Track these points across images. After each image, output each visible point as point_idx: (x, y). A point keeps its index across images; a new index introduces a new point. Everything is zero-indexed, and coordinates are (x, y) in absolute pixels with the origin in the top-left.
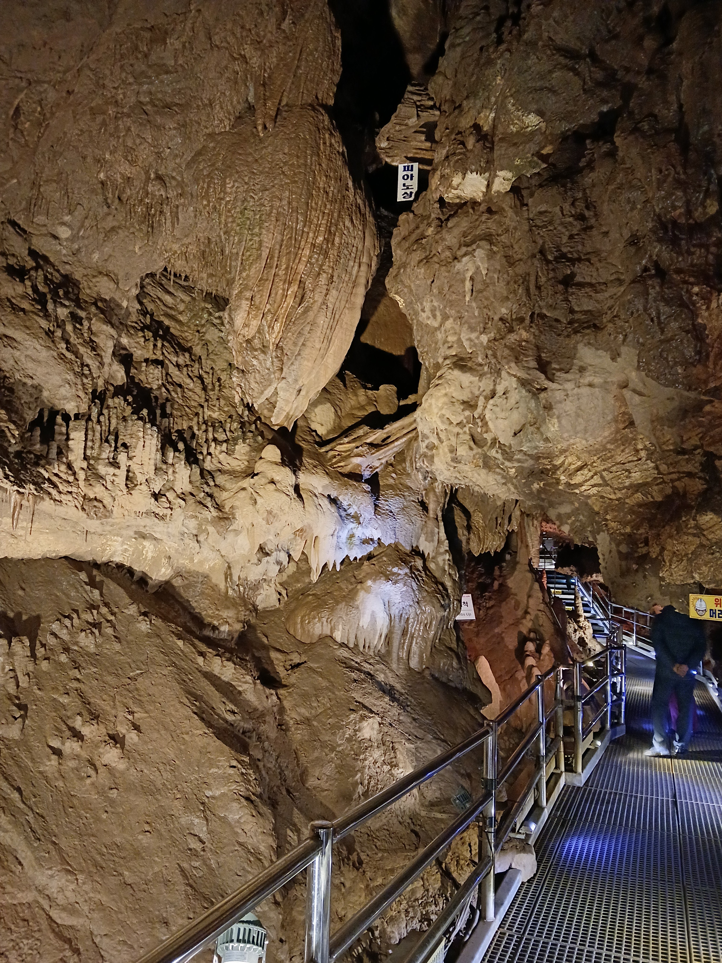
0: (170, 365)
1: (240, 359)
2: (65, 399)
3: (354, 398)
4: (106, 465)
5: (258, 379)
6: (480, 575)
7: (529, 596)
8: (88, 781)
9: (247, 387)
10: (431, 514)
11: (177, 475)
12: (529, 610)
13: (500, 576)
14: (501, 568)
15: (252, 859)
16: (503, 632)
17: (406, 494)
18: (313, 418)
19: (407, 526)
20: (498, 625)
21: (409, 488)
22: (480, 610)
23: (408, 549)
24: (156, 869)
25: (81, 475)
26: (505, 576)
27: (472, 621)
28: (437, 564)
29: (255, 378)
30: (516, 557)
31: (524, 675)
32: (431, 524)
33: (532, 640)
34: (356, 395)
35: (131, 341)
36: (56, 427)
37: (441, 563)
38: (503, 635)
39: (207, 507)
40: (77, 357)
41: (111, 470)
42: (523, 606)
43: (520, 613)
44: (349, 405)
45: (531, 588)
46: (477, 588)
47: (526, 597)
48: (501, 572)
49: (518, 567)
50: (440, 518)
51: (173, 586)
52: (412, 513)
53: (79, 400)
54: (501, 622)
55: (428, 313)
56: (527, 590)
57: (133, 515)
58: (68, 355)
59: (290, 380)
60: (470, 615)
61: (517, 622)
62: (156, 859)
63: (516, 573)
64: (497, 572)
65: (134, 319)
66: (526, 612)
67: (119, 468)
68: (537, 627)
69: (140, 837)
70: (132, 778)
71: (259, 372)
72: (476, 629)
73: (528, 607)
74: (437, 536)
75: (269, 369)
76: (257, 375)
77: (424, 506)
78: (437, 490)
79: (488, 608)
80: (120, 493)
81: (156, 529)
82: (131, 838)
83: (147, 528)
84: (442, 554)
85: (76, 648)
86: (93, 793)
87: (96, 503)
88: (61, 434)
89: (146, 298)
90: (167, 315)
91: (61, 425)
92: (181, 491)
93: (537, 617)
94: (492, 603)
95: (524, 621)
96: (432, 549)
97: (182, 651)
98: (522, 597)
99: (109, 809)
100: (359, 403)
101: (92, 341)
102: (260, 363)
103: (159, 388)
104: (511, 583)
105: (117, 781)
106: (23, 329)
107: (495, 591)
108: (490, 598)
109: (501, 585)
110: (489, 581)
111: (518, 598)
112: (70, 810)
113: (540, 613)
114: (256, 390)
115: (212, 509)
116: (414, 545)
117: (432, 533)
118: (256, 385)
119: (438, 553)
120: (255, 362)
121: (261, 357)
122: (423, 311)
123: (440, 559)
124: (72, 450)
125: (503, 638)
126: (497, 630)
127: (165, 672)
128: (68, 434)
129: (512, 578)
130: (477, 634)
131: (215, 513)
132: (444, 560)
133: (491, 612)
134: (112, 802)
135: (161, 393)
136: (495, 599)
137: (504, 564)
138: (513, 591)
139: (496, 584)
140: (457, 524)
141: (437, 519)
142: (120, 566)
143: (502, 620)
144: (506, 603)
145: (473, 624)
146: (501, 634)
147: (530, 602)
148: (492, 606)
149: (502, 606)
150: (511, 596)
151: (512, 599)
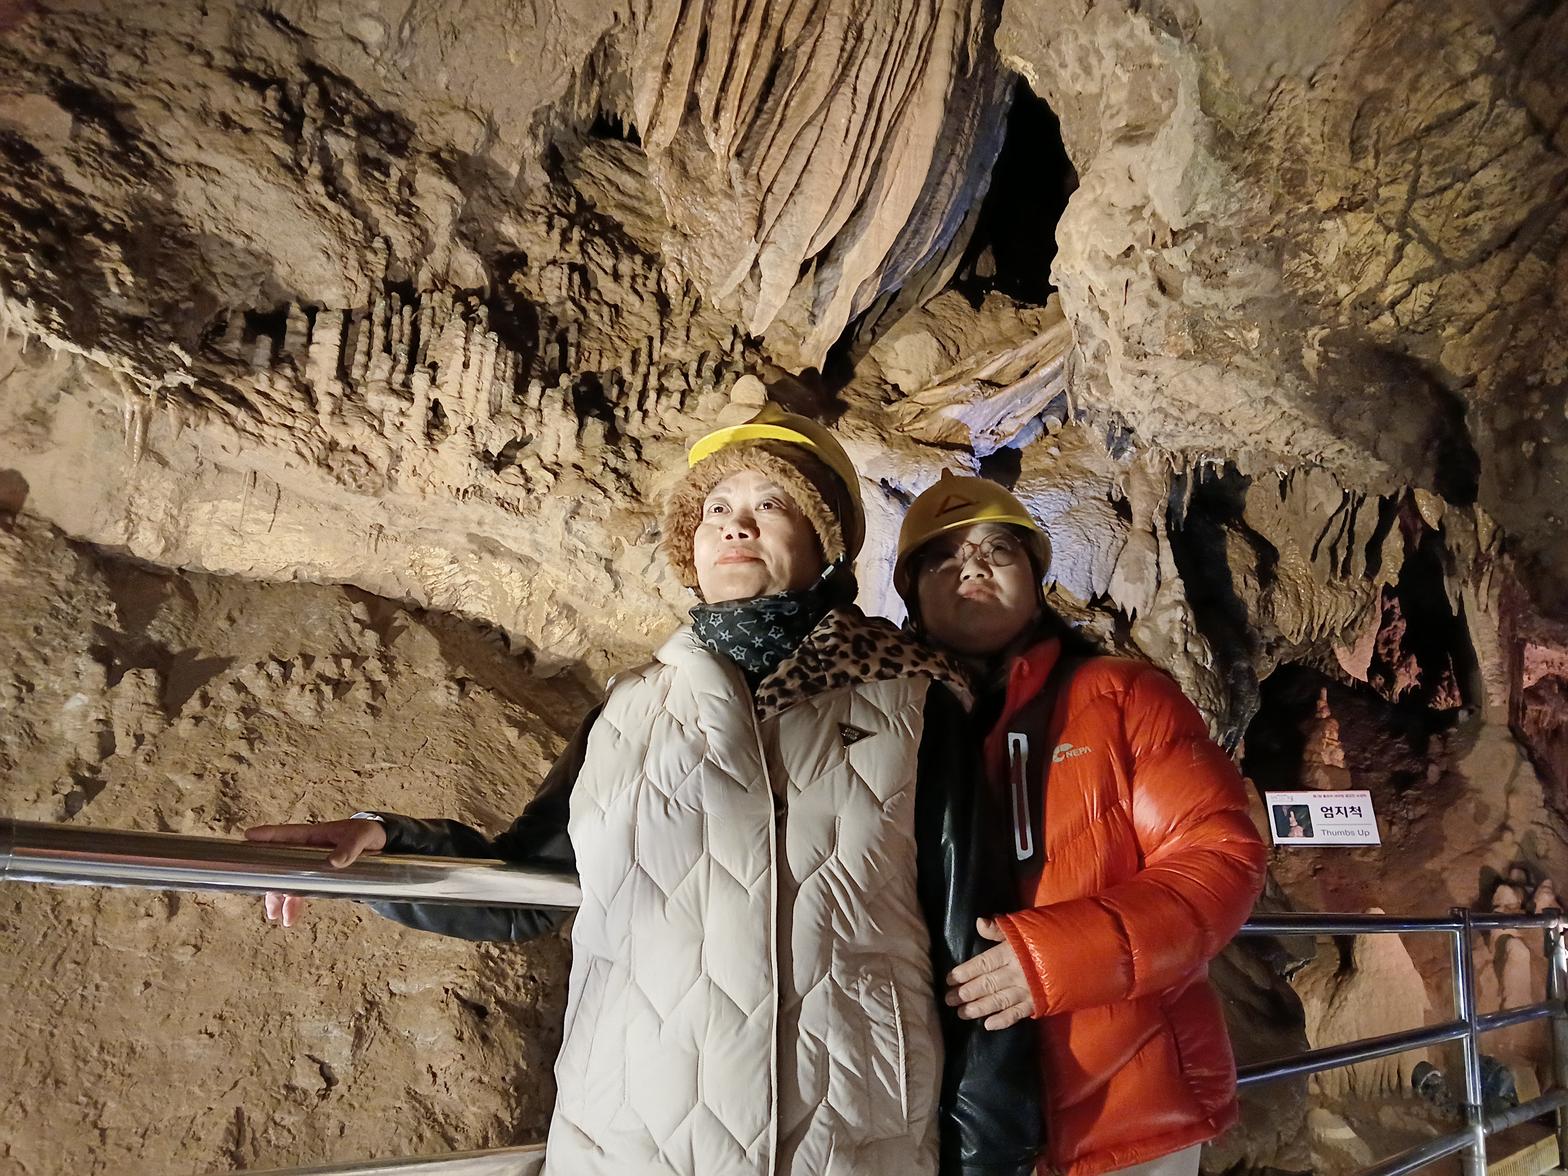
0: (600, 274)
1: (679, 211)
2: (320, 283)
3: (991, 325)
4: (381, 391)
5: (720, 250)
6: (1401, 757)
7: (1510, 791)
8: (143, 924)
9: (696, 265)
10: (1139, 522)
11: (545, 430)
12: (1511, 823)
13: (1443, 755)
14: (1444, 739)
15: (428, 1134)
16: (1444, 869)
17: (1078, 483)
18: (891, 361)
19: (1077, 547)
20: (1432, 856)
21: (1085, 473)
22: (1391, 823)
23: (1082, 598)
24: (185, 1110)
25: (325, 405)
26: (1452, 753)
27: (1370, 847)
28: (1154, 632)
29: (712, 246)
30: (1479, 715)
31: (1491, 957)
32: (1138, 545)
33: (1513, 885)
34: (996, 319)
35: (523, 230)
36: (288, 322)
37: (1164, 628)
38: (1445, 875)
39: (604, 491)
40: (354, 215)
41: (394, 403)
42: (1495, 815)
43: (1488, 829)
44: (978, 338)
45: (1515, 774)
46: (1390, 782)
47: (1502, 796)
48: (1445, 747)
49: (1485, 730)
50: (1162, 532)
51: (588, 670)
52: (1090, 521)
53: (348, 284)
54: (1442, 849)
55: (1073, 66)
56: (1506, 778)
57: (446, 494)
58: (331, 206)
59: (784, 246)
60: (1366, 834)
61: (1482, 848)
62: (196, 1090)
63: (1479, 744)
64: (1435, 745)
65: (540, 200)
66: (1504, 827)
67: (412, 400)
68: (1531, 857)
69: (189, 1041)
70: (243, 934)
71: (721, 236)
72: (1380, 864)
73: (1507, 816)
74: (1153, 570)
75: (740, 229)
76: (716, 241)
77: (1123, 509)
78: (1150, 470)
79: (1411, 822)
80: (408, 446)
81: (505, 530)
82: (169, 1043)
83: (486, 527)
84: (1167, 608)
85: (273, 711)
86: (142, 947)
87: (351, 457)
88: (297, 333)
89: (579, 177)
90: (621, 206)
91: (296, 318)
92: (554, 459)
93: (1530, 837)
94: (1421, 810)
95: (1497, 846)
96: (1141, 596)
97: (510, 748)
98: (1494, 796)
99: (156, 981)
100: (1001, 333)
101: (409, 204)
102: (723, 219)
103: (561, 303)
104: (1467, 767)
105: (208, 935)
106: (232, 151)
107: (1430, 787)
108: (1417, 801)
109: (1445, 774)
110: (1417, 768)
111: (1485, 798)
112: (70, 966)
113: (1538, 830)
114: (715, 270)
115: (617, 497)
116: (1100, 593)
117: (1140, 562)
118: (716, 261)
119: (1158, 608)
120: (712, 217)
121: (725, 206)
122: (1063, 65)
123: (1162, 622)
124: (314, 363)
125: (1443, 882)
126: (1429, 866)
127: (443, 771)
128: (310, 335)
129: (1471, 757)
130: (1383, 874)
131: (621, 502)
132: (1171, 621)
133: (1418, 828)
134: (172, 970)
135: (564, 311)
136: (1429, 803)
137: (1453, 730)
138: (1472, 783)
139: (1433, 773)
140: (1230, 564)
141: (1154, 533)
142: (482, 626)
143: (1446, 844)
144: (1456, 810)
145: (1374, 854)
146: (1440, 874)
147: (1512, 806)
148: (1423, 817)
149: (1446, 815)
150: (1468, 795)
151: (1469, 800)
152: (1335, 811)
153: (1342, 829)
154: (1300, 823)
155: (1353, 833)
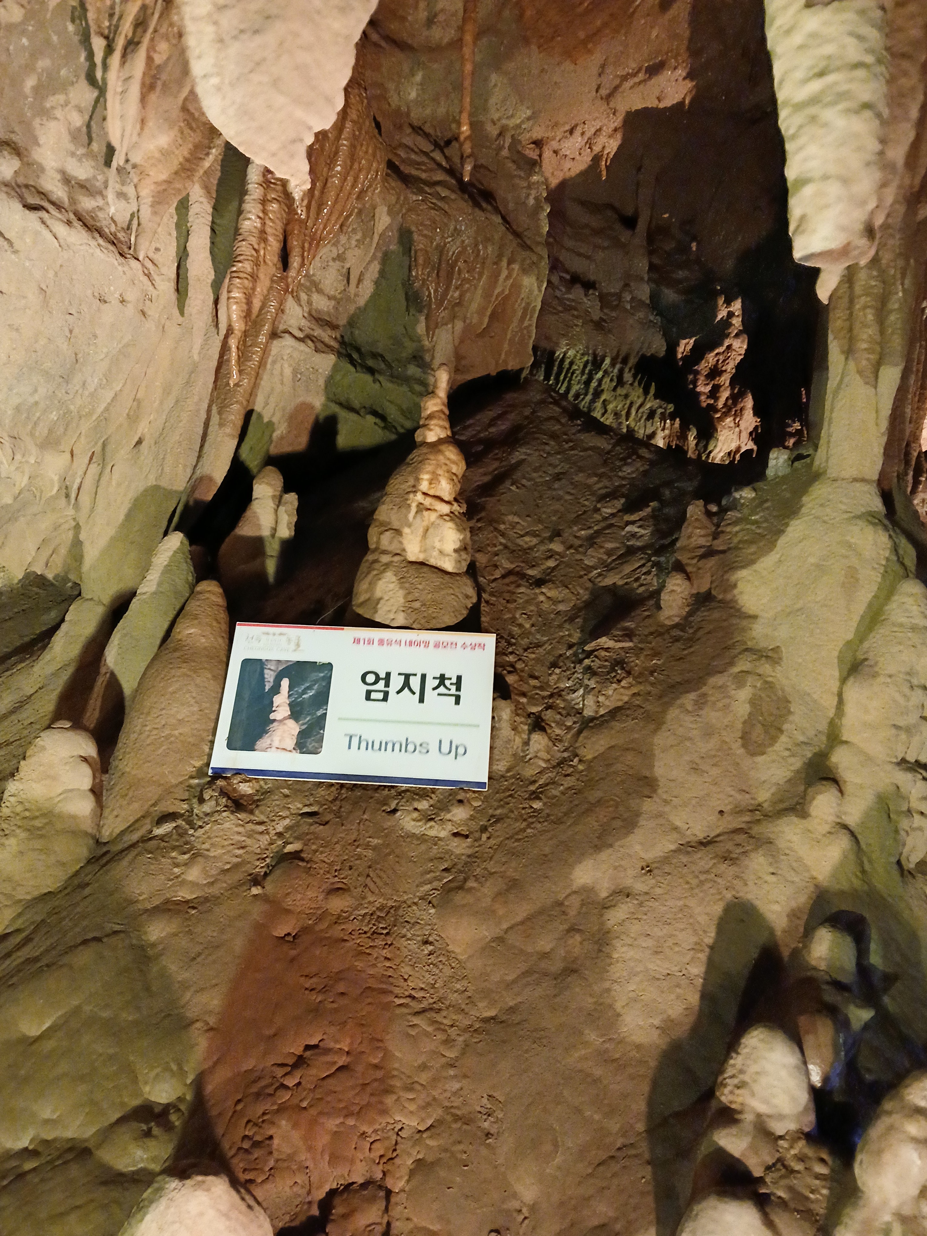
6: (626, 555)
7: (853, 667)
12: (840, 759)
22: (530, 726)
26: (728, 552)
27: (457, 792)
38: (616, 914)
42: (802, 730)
47: (832, 674)
56: (848, 629)
60: (457, 751)
66: (818, 772)
72: (460, 847)
73: (833, 737)
94: (618, 694)
98: (809, 674)
104: (756, 587)
107: (662, 632)
108: (617, 668)
109: (699, 602)
110: (646, 582)
111: (783, 677)
130: (457, 885)
136: (642, 676)
138: (759, 632)
139: (675, 597)
143: (648, 806)
144: (701, 703)
145: (459, 814)
146: (605, 906)
147: (850, 709)
148: (614, 713)
149: (673, 713)
150: (743, 665)
151: (740, 680)
152: (397, 682)
153: (397, 734)
154: (296, 713)
155: (423, 748)
